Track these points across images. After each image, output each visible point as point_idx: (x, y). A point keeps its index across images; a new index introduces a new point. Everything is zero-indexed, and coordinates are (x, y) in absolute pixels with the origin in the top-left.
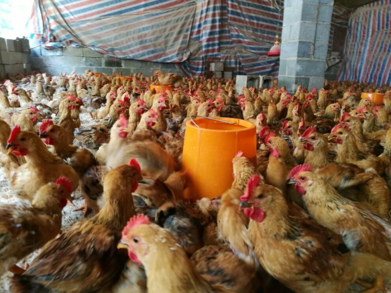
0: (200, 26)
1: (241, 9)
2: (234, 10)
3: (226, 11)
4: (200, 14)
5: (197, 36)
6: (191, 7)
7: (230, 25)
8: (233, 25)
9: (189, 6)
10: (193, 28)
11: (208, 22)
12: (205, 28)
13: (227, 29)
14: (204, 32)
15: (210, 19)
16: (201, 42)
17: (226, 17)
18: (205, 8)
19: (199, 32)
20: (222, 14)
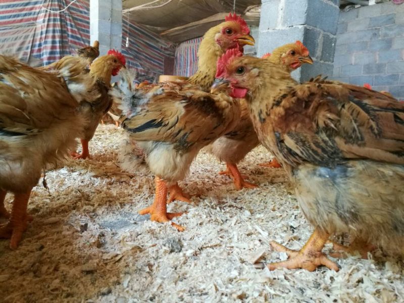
0: (40, 45)
1: (80, 34)
2: (74, 35)
3: (66, 35)
4: (40, 34)
5: (38, 54)
6: (31, 27)
7: (70, 47)
8: (74, 48)
9: (29, 26)
10: (33, 46)
11: (48, 43)
12: (45, 48)
13: (68, 50)
14: (44, 51)
15: (50, 40)
16: (42, 60)
18: (44, 30)
19: (39, 50)
20: (62, 37)
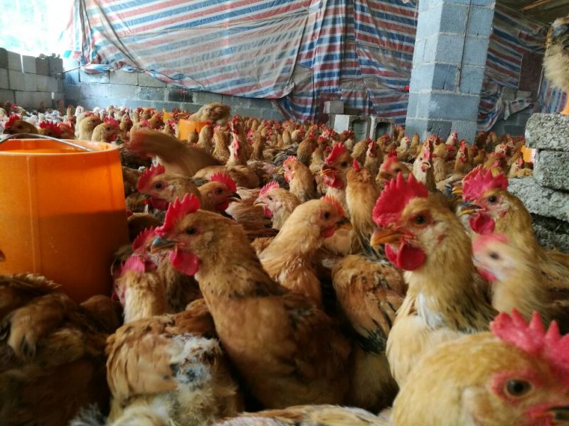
0: (312, 46)
1: (375, 22)
2: (365, 24)
3: (353, 25)
4: (312, 28)
5: (308, 60)
6: (300, 18)
7: (358, 45)
8: (362, 46)
9: (297, 16)
10: (301, 49)
11: (324, 41)
12: (319, 50)
13: (352, 51)
14: (317, 55)
15: (327, 36)
16: (312, 70)
17: (353, 34)
18: (320, 20)
19: (310, 55)
20: (346, 30)
